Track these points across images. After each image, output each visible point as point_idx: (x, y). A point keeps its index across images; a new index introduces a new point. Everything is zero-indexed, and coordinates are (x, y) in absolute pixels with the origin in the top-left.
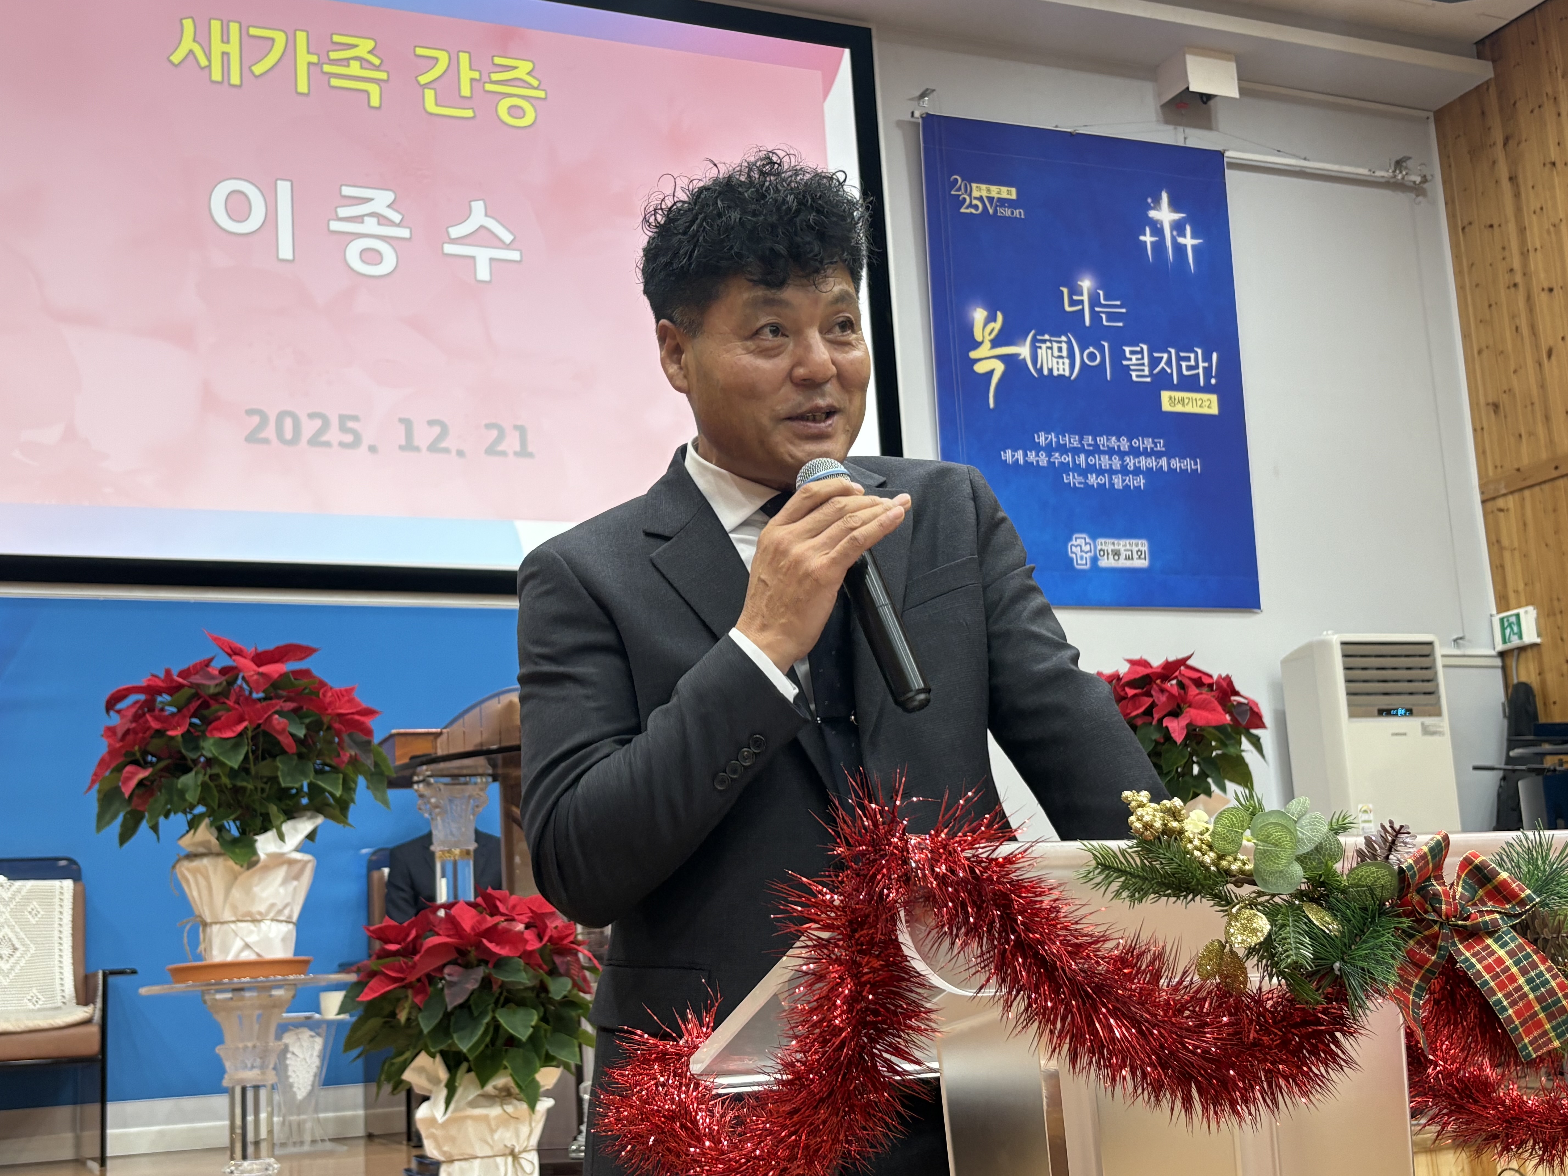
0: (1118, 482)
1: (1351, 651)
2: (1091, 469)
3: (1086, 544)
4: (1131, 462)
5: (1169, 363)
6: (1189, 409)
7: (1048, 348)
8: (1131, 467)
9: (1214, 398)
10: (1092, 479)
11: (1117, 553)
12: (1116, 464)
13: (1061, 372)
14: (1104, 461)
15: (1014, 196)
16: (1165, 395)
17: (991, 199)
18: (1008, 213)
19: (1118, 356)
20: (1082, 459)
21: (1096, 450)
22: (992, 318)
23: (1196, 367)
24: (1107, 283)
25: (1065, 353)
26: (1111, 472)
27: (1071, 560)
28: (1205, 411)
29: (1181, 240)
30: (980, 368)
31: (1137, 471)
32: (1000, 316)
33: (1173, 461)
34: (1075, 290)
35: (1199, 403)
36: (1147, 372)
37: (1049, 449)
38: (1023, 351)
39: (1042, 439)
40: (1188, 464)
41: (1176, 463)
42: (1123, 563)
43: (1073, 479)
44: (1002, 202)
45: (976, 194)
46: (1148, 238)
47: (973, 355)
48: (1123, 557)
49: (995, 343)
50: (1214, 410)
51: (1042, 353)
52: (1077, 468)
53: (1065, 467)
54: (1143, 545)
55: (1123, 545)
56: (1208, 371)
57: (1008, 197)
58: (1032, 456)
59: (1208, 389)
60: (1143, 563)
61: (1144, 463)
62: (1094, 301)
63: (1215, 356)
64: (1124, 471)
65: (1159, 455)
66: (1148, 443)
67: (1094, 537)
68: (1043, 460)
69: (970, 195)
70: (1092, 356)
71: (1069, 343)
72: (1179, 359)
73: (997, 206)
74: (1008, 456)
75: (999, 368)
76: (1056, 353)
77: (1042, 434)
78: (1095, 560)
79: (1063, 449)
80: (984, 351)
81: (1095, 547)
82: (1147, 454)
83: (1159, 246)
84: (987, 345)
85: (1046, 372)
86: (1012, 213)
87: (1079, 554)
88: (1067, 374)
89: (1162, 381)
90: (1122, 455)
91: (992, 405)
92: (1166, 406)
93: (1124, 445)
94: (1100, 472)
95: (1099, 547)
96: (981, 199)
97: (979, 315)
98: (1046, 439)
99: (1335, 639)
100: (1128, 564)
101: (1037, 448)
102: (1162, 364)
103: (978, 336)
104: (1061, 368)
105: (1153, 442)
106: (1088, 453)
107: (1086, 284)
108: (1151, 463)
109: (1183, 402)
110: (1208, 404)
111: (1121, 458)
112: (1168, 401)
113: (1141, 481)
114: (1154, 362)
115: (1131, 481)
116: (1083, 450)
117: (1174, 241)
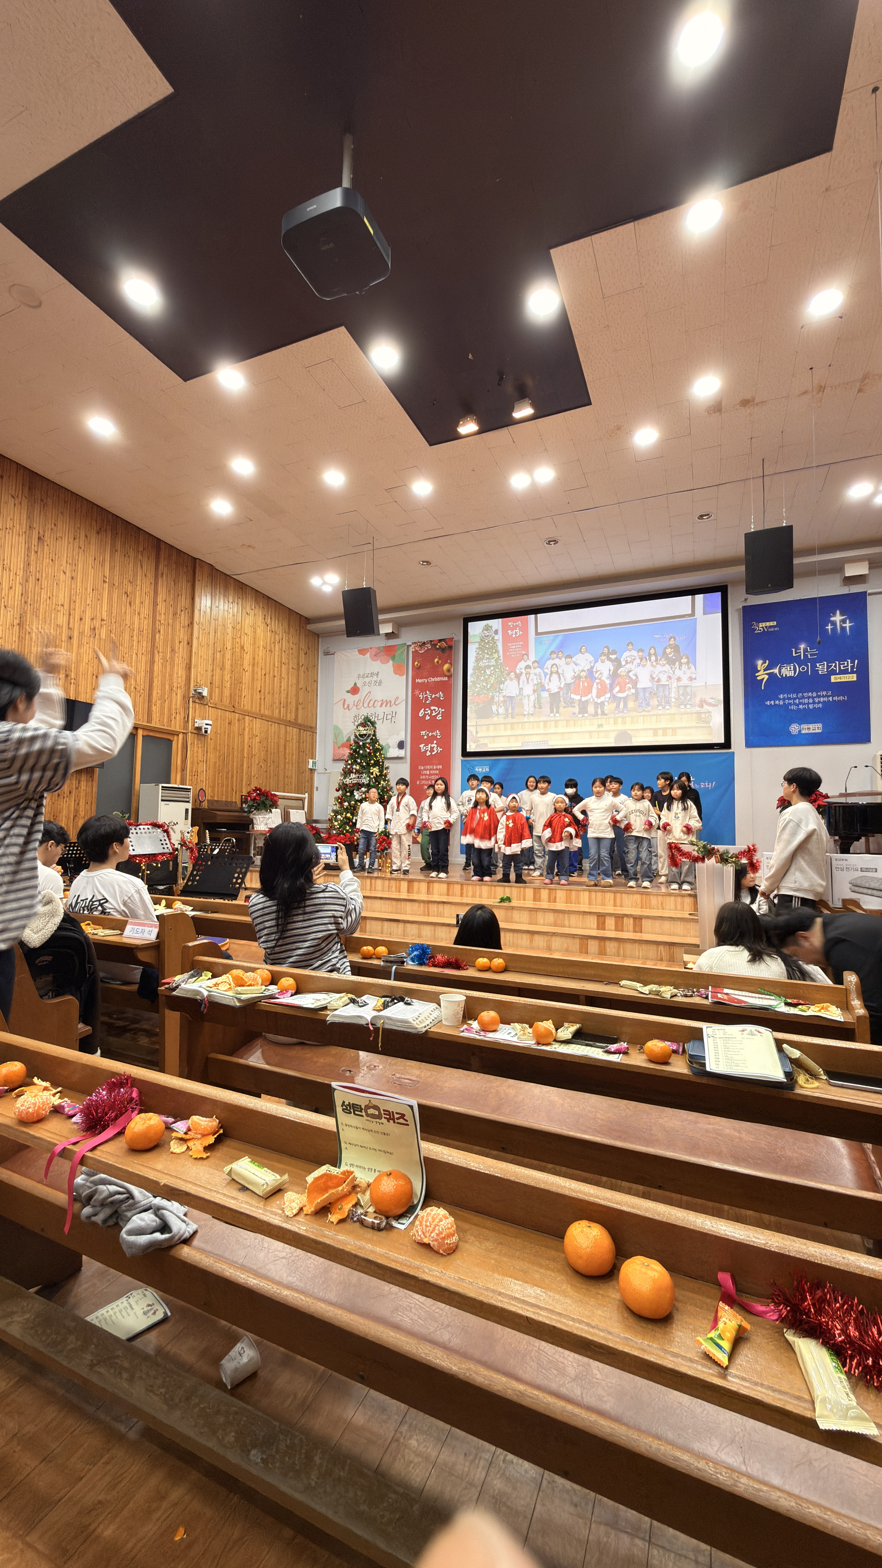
0: (811, 706)
2: (800, 703)
3: (797, 726)
4: (817, 700)
5: (835, 666)
6: (843, 680)
7: (786, 668)
8: (817, 701)
9: (855, 675)
10: (801, 707)
11: (809, 729)
12: (811, 701)
13: (790, 675)
14: (806, 701)
16: (833, 677)
17: (766, 627)
18: (773, 629)
19: (814, 667)
20: (797, 701)
21: (803, 697)
22: (765, 662)
23: (848, 666)
24: (811, 644)
25: (792, 669)
26: (809, 703)
27: (791, 731)
28: (851, 680)
29: (844, 625)
30: (759, 678)
31: (819, 702)
32: (767, 662)
33: (834, 698)
34: (797, 648)
35: (848, 678)
36: (825, 671)
37: (784, 699)
38: (776, 671)
39: (781, 696)
40: (841, 698)
41: (836, 698)
42: (811, 731)
43: (793, 707)
44: (770, 627)
45: (761, 626)
47: (757, 674)
48: (811, 729)
49: (765, 670)
50: (855, 679)
51: (783, 670)
52: (795, 704)
53: (790, 704)
54: (820, 725)
55: (811, 726)
56: (852, 667)
57: (774, 624)
58: (777, 702)
59: (852, 672)
60: (821, 731)
61: (822, 699)
62: (805, 651)
63: (856, 661)
64: (814, 703)
65: (828, 696)
66: (825, 693)
67: (800, 724)
68: (781, 703)
69: (759, 627)
70: (803, 669)
71: (794, 666)
72: (840, 664)
73: (768, 628)
74: (768, 703)
75: (766, 677)
76: (789, 670)
77: (782, 695)
78: (800, 731)
79: (789, 699)
80: (762, 672)
81: (800, 727)
82: (823, 696)
83: (834, 629)
84: (762, 670)
85: (784, 676)
86: (775, 629)
87: (794, 730)
89: (834, 673)
90: (813, 698)
91: (763, 688)
93: (815, 694)
94: (805, 704)
95: (802, 727)
96: (763, 627)
97: (760, 662)
100: (814, 731)
101: (779, 699)
102: (833, 667)
103: (759, 669)
104: (792, 674)
105: (827, 693)
106: (799, 699)
107: (802, 646)
108: (826, 699)
109: (840, 678)
110: (853, 677)
111: (813, 699)
112: (833, 679)
113: (821, 705)
114: (828, 667)
115: (816, 706)
116: (798, 698)
117: (841, 626)
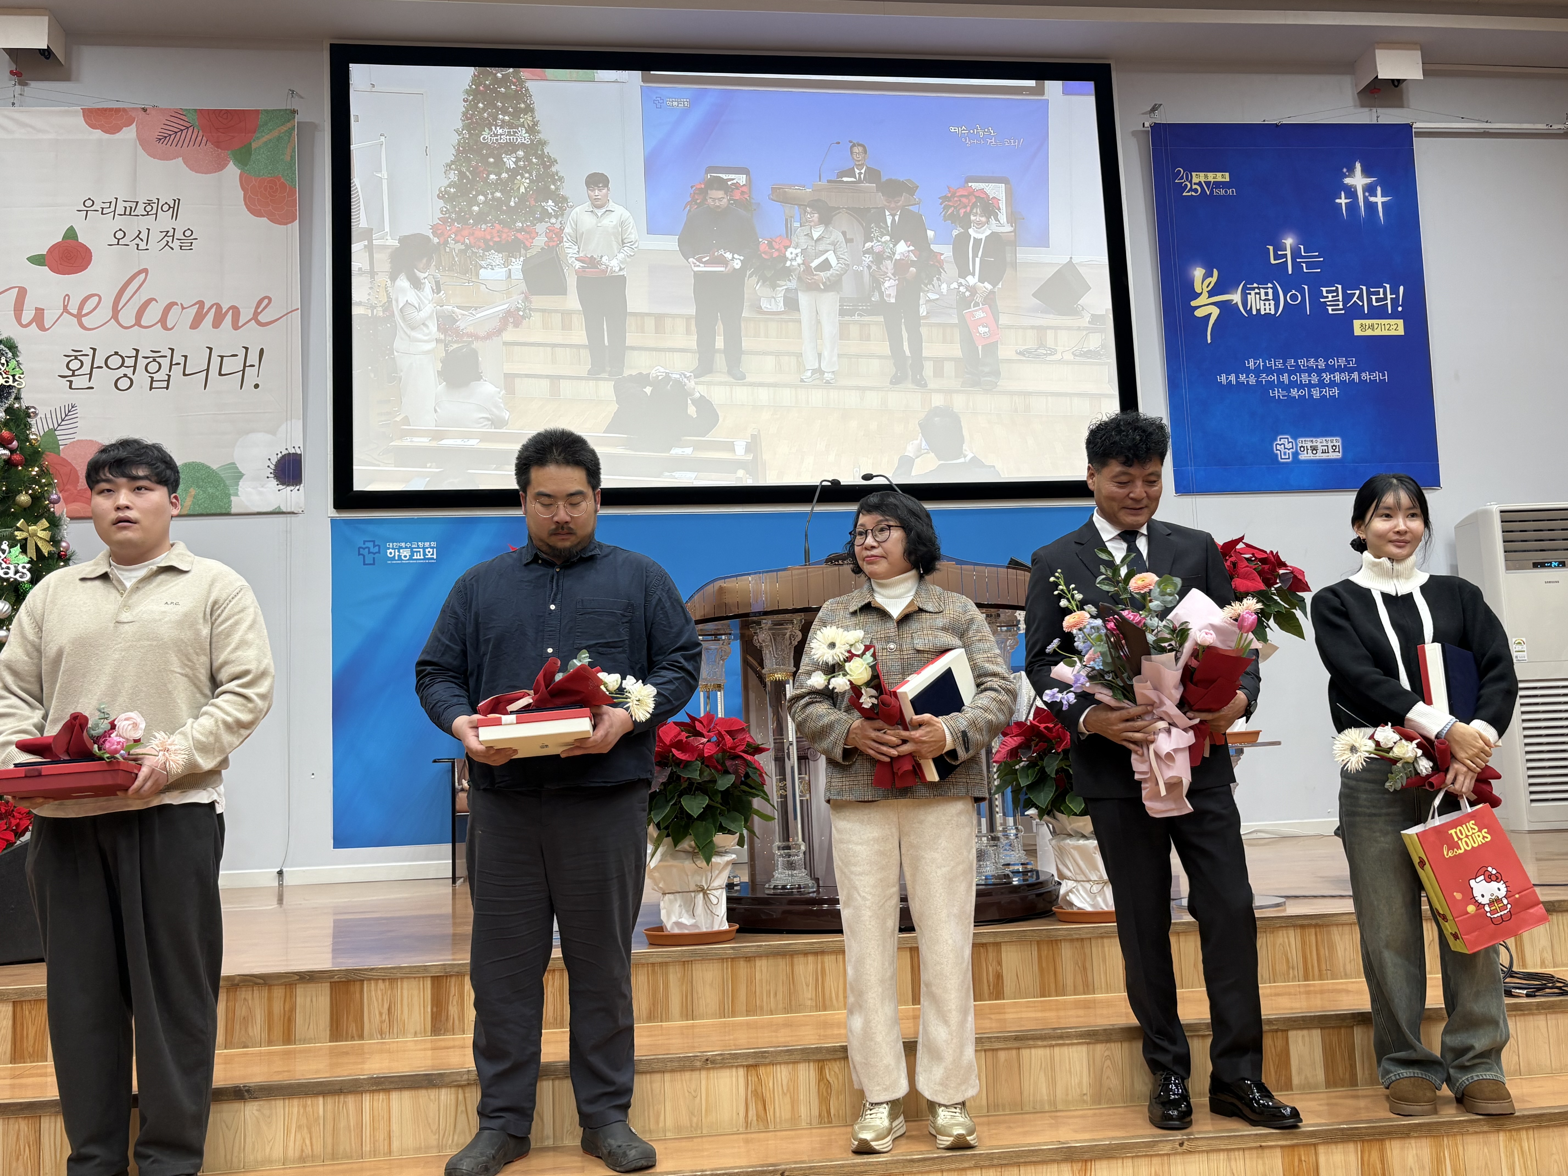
0: (1316, 393)
1: (1509, 517)
2: (1293, 384)
3: (1289, 442)
4: (1327, 377)
5: (1360, 297)
6: (1377, 332)
7: (1256, 293)
8: (1327, 380)
9: (1400, 322)
10: (1294, 392)
11: (1314, 449)
12: (1315, 379)
13: (1268, 311)
14: (1305, 378)
15: (1228, 179)
16: (1357, 323)
17: (1208, 183)
18: (1222, 192)
19: (1316, 295)
20: (1285, 378)
21: (1298, 370)
22: (1209, 274)
23: (1385, 298)
24: (1307, 239)
25: (1270, 297)
26: (1310, 386)
27: (1277, 455)
28: (1393, 333)
29: (1372, 199)
30: (1199, 313)
31: (1332, 384)
32: (1216, 273)
33: (1363, 375)
34: (1279, 247)
35: (1387, 327)
36: (1341, 307)
37: (1257, 372)
38: (1236, 297)
39: (1251, 364)
40: (1377, 376)
41: (1366, 376)
42: (1320, 456)
43: (1277, 393)
44: (1218, 185)
45: (1195, 180)
46: (1343, 201)
47: (1194, 303)
48: (1320, 451)
49: (1211, 294)
50: (1401, 332)
51: (1251, 298)
52: (1281, 384)
53: (1270, 384)
54: (1337, 441)
55: (1319, 442)
56: (1394, 302)
57: (1224, 180)
58: (1243, 378)
59: (1395, 316)
60: (1337, 455)
61: (1337, 377)
62: (1296, 254)
63: (1402, 288)
64: (1321, 384)
65: (1351, 371)
66: (1342, 361)
67: (1295, 438)
68: (1252, 380)
69: (1191, 182)
70: (1294, 297)
71: (1274, 289)
72: (1369, 293)
73: (1213, 188)
74: (1223, 379)
75: (1215, 312)
76: (1263, 297)
77: (1251, 361)
78: (1296, 454)
79: (1269, 371)
80: (1203, 299)
81: (1297, 445)
82: (1341, 370)
83: (1353, 207)
84: (1205, 295)
85: (1254, 312)
86: (1226, 192)
87: (1283, 451)
88: (1273, 312)
89: (1356, 312)
90: (1319, 372)
91: (1209, 341)
92: (1358, 332)
93: (1322, 364)
94: (1301, 386)
95: (1300, 445)
96: (1200, 184)
97: (1198, 273)
98: (1255, 363)
99: (1495, 509)
100: (1325, 456)
101: (1248, 371)
102: (1355, 299)
103: (1198, 289)
104: (1268, 308)
105: (1346, 360)
106: (1290, 373)
107: (1289, 242)
108: (1345, 377)
109: (1372, 327)
110: (1395, 328)
111: (1319, 375)
112: (1360, 328)
113: (1336, 391)
114: (1347, 298)
115: (1327, 392)
116: (1286, 370)
117: (1366, 199)
